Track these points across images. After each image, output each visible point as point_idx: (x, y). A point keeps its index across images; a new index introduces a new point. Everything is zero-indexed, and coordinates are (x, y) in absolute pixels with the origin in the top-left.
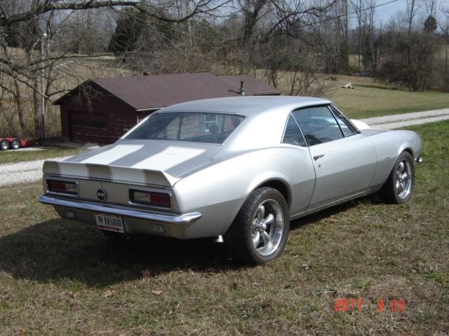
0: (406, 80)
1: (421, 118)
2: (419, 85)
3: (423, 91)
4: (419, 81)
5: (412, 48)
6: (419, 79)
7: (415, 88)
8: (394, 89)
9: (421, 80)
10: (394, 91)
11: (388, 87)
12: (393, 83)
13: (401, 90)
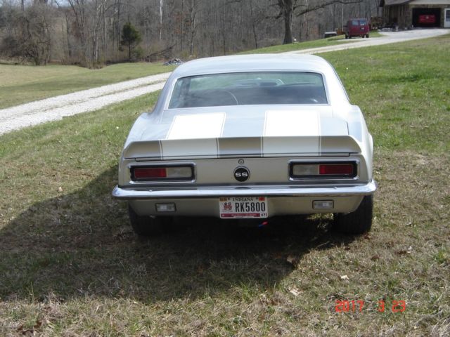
0: (28, 54)
1: (142, 86)
2: (41, 59)
3: (45, 64)
4: (40, 55)
5: (31, 21)
6: (41, 52)
7: (37, 62)
8: (16, 64)
9: (43, 53)
10: (17, 66)
11: (9, 62)
12: (14, 58)
13: (23, 64)
